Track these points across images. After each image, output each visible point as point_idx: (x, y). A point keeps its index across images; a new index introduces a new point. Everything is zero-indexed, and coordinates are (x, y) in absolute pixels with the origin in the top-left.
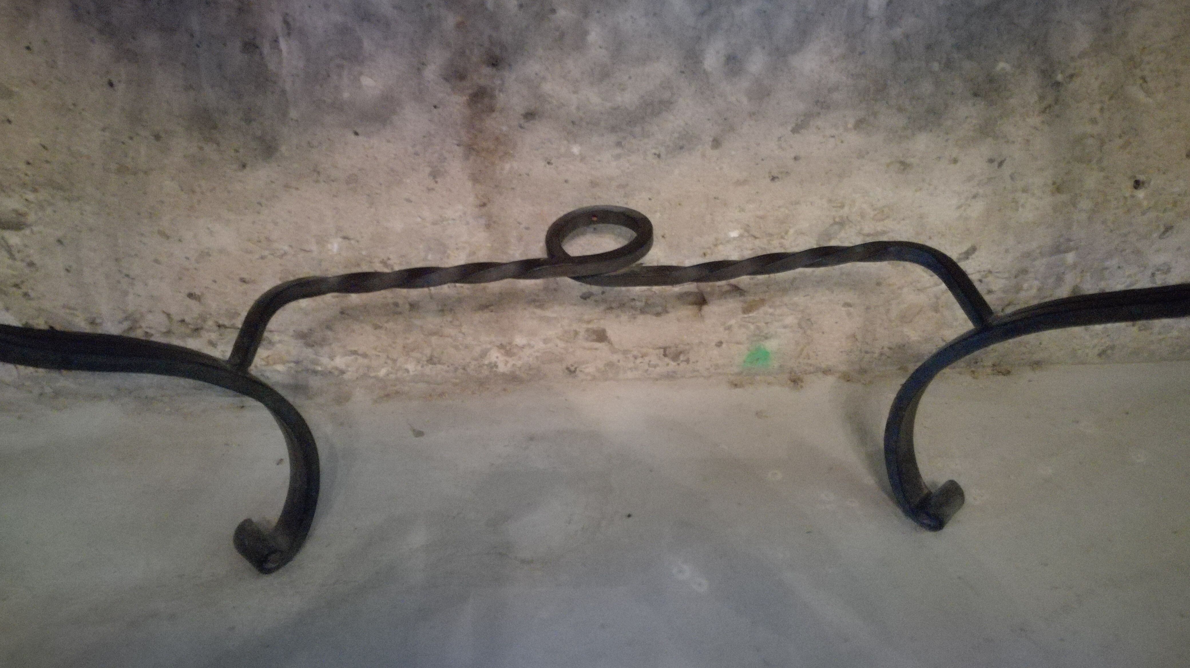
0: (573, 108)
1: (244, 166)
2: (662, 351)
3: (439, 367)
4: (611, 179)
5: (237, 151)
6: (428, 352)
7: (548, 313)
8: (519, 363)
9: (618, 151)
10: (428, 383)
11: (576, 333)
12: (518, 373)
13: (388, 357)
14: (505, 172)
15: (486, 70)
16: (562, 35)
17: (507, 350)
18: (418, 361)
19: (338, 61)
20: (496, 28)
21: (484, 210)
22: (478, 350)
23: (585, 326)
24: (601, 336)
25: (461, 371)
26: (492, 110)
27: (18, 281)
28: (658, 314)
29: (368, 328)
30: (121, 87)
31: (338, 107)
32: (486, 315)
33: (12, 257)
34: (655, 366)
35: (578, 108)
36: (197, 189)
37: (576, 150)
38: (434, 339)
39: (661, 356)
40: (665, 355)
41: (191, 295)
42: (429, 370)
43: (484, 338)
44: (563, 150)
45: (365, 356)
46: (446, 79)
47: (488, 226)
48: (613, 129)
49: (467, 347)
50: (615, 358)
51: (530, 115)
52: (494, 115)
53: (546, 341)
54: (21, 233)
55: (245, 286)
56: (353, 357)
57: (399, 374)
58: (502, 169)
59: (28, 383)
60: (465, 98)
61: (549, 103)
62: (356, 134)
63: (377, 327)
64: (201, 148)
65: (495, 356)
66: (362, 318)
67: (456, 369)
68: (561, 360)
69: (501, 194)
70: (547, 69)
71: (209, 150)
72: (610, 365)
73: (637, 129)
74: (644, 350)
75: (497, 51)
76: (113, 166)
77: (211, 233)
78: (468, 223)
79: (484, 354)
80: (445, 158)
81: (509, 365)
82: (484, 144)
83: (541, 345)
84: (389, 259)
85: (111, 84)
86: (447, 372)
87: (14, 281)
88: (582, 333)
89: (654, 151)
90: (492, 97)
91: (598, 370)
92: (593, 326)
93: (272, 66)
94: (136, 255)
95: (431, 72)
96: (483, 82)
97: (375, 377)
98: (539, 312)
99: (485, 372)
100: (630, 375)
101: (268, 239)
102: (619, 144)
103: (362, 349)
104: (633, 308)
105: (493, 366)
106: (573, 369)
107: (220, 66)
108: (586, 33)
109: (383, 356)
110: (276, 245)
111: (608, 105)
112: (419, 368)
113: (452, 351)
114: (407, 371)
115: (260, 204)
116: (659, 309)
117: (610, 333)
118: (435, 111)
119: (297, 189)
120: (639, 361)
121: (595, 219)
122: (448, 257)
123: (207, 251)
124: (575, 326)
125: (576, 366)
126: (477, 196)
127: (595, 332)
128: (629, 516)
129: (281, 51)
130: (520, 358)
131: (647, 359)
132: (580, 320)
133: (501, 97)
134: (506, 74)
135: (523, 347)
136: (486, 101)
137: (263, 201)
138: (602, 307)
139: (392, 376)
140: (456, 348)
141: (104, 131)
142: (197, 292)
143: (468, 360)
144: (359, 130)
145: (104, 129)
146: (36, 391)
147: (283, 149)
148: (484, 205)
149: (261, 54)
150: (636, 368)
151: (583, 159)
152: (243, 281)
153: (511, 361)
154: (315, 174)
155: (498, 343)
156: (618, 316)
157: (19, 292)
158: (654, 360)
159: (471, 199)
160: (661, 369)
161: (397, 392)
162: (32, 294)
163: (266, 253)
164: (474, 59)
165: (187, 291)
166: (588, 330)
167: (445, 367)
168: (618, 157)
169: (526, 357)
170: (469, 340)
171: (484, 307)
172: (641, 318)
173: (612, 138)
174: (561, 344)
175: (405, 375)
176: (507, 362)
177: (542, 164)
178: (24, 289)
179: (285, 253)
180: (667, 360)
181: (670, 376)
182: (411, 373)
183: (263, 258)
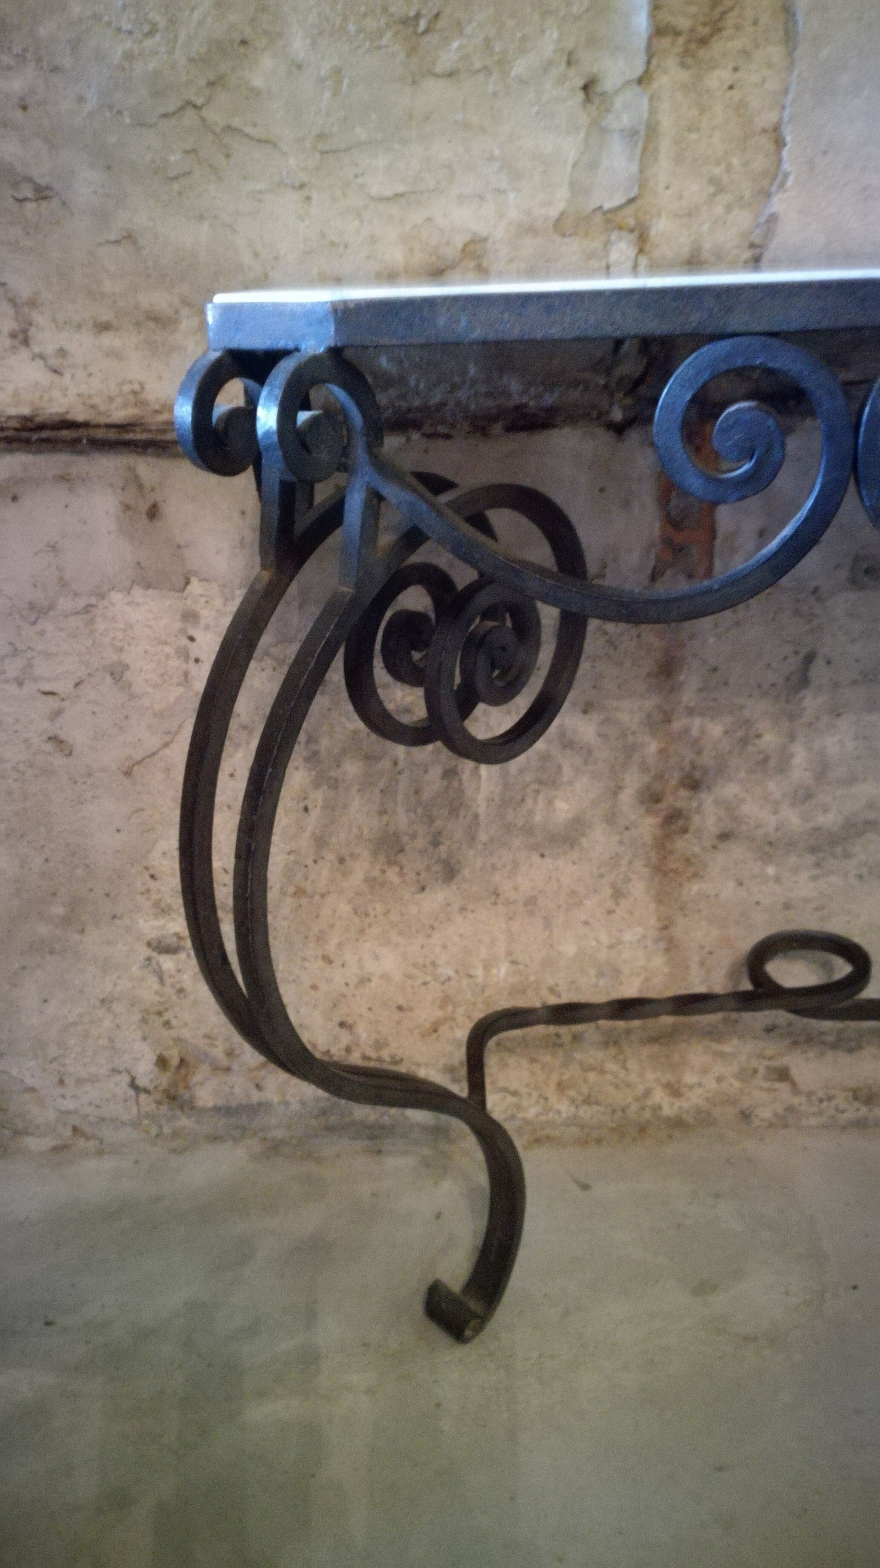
0: (771, 830)
1: (423, 889)
2: (850, 1094)
3: (595, 1108)
4: (806, 901)
5: (418, 874)
6: (585, 1090)
7: (726, 1048)
8: (686, 1105)
9: (817, 872)
10: (582, 1127)
11: (755, 1071)
12: (684, 1116)
13: (540, 1096)
14: (693, 893)
15: (683, 793)
16: (766, 759)
17: (675, 1091)
18: (573, 1101)
19: (535, 786)
20: (699, 753)
21: (666, 933)
22: (640, 1089)
23: (765, 1063)
24: (783, 1075)
25: (619, 1113)
26: (685, 830)
27: (161, 1008)
28: (851, 1051)
29: (525, 1063)
30: (315, 813)
31: (528, 830)
32: (656, 1048)
33: (162, 981)
34: (843, 1112)
35: (777, 829)
36: (372, 913)
37: (771, 870)
38: (592, 1076)
39: (850, 1099)
40: (856, 1098)
41: (342, 1025)
42: (585, 1112)
43: (650, 1075)
44: (756, 871)
45: (515, 1094)
46: (642, 802)
47: (667, 950)
48: (813, 850)
49: (629, 1085)
50: (796, 1101)
51: (725, 836)
52: (687, 836)
53: (719, 1080)
54: (175, 957)
55: (402, 1014)
56: (501, 1095)
57: (550, 1116)
58: (690, 891)
59: (145, 1122)
60: (659, 820)
61: (747, 823)
62: (542, 856)
63: (533, 1060)
64: (383, 872)
65: (659, 1096)
66: (518, 1050)
67: (614, 1111)
68: (734, 1102)
69: (685, 916)
70: (747, 791)
71: (392, 874)
72: (790, 1109)
73: (839, 850)
74: (832, 1092)
75: (697, 775)
76: (291, 889)
77: (377, 957)
78: (646, 947)
79: (647, 1093)
80: (630, 880)
81: (675, 1107)
82: (673, 866)
83: (713, 1085)
84: (557, 985)
85: (306, 809)
86: (604, 1114)
87: (157, 1008)
88: (762, 1071)
89: (856, 872)
90: (688, 819)
91: (776, 1114)
92: (775, 1063)
93: (469, 792)
94: (294, 981)
95: (627, 796)
96: (679, 804)
97: (525, 1120)
98: (715, 1046)
99: (647, 1114)
100: (813, 1121)
101: (433, 964)
102: (818, 865)
103: (514, 1086)
104: (824, 1043)
105: (658, 1108)
106: (747, 1112)
107: (417, 792)
108: (792, 755)
109: (535, 1094)
110: (440, 970)
111: (809, 826)
112: (573, 1109)
113: (611, 1090)
114: (559, 1112)
115: (432, 927)
116: (853, 1044)
117: (794, 1072)
118: (626, 833)
119: (473, 911)
120: (825, 1104)
121: (794, 945)
122: (621, 984)
123: (368, 976)
124: (754, 1063)
125: (751, 1109)
126: (659, 919)
127: (775, 1070)
128: (855, 1288)
129: (480, 777)
130: (688, 1100)
131: (833, 1103)
132: (761, 1056)
133: (696, 819)
134: (703, 796)
135: (691, 1087)
136: (681, 822)
137: (436, 924)
138: (788, 1041)
139: (543, 1118)
140: (617, 1086)
141: (289, 855)
142: (350, 1021)
143: (629, 1100)
144: (546, 852)
145: (289, 853)
146: (154, 1131)
147: (466, 872)
148: (666, 928)
149: (460, 781)
150: (820, 1113)
151: (778, 879)
152: (400, 1008)
153: (678, 1103)
154: (494, 897)
155: (664, 1081)
156: (804, 1052)
157: (160, 1021)
158: (843, 1105)
159: (653, 921)
160: (850, 1115)
161: (548, 1138)
162: (174, 1022)
163: (428, 978)
164: (674, 782)
165: (339, 1019)
166: (768, 1068)
167: (601, 1109)
168: (815, 878)
169: (695, 1098)
170: (633, 1077)
171: (654, 1040)
172: (830, 1056)
173: (810, 859)
174: (737, 1084)
175: (557, 1116)
176: (672, 1105)
177: (731, 885)
178: (167, 1016)
179: (449, 979)
180: (856, 1104)
181: (860, 1124)
182: (564, 1115)
183: (425, 984)
